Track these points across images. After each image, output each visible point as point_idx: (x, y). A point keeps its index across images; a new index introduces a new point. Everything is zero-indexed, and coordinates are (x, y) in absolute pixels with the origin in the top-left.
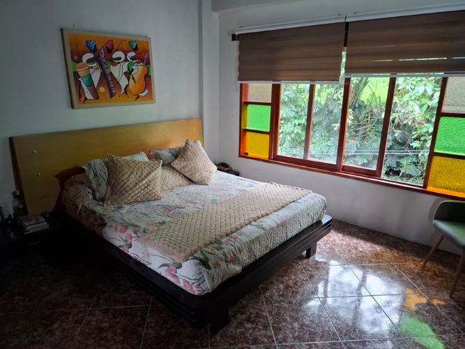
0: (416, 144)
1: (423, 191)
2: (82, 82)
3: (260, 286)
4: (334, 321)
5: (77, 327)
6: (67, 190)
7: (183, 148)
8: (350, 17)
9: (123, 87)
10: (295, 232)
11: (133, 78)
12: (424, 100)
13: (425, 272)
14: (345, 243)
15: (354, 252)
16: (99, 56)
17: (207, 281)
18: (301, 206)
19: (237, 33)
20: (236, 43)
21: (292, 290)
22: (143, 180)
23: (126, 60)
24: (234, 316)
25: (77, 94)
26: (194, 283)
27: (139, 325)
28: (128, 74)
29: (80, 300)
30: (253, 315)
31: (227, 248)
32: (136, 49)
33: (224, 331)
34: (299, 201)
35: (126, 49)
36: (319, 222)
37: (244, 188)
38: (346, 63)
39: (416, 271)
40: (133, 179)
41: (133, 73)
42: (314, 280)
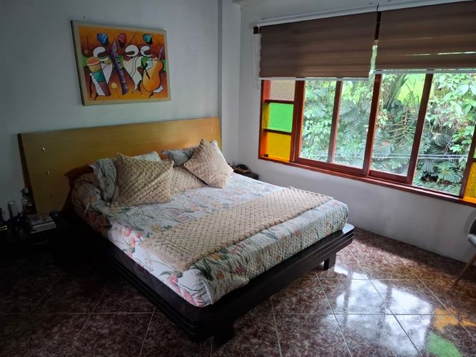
0: (456, 148)
1: (460, 201)
2: (93, 77)
3: (271, 298)
4: (349, 341)
5: (77, 332)
6: (76, 190)
7: (198, 148)
8: (381, 6)
9: (137, 82)
10: (311, 242)
11: (147, 74)
12: (467, 101)
13: (457, 291)
14: (368, 255)
15: (377, 265)
16: (111, 50)
17: (208, 293)
18: (319, 213)
19: (259, 26)
20: (258, 36)
21: (306, 304)
22: (152, 181)
23: (140, 54)
24: (240, 330)
25: (88, 90)
26: (194, 294)
27: (139, 333)
28: (142, 69)
29: (83, 304)
30: (261, 330)
31: (233, 258)
32: (150, 43)
33: (227, 346)
34: (317, 208)
35: (139, 43)
36: (340, 232)
37: (260, 192)
38: (376, 58)
39: (446, 289)
40: (142, 179)
41: (147, 69)
42: (331, 294)
